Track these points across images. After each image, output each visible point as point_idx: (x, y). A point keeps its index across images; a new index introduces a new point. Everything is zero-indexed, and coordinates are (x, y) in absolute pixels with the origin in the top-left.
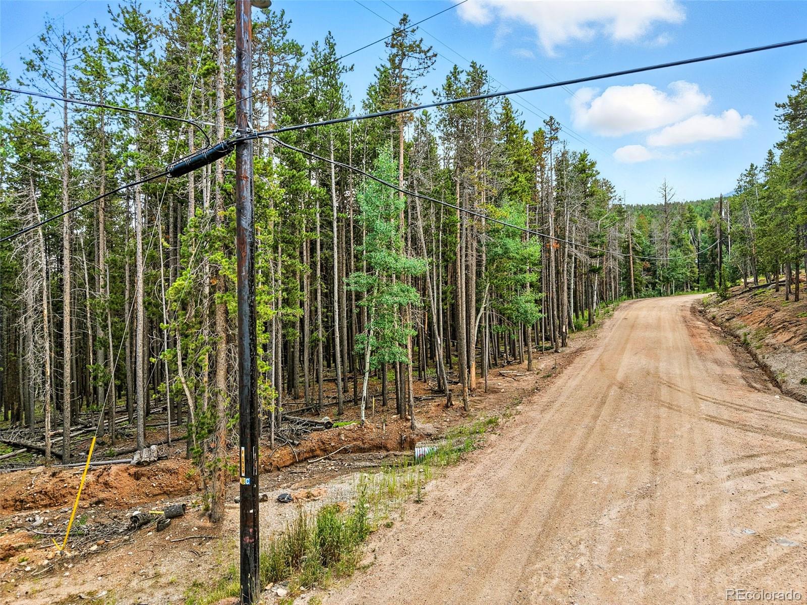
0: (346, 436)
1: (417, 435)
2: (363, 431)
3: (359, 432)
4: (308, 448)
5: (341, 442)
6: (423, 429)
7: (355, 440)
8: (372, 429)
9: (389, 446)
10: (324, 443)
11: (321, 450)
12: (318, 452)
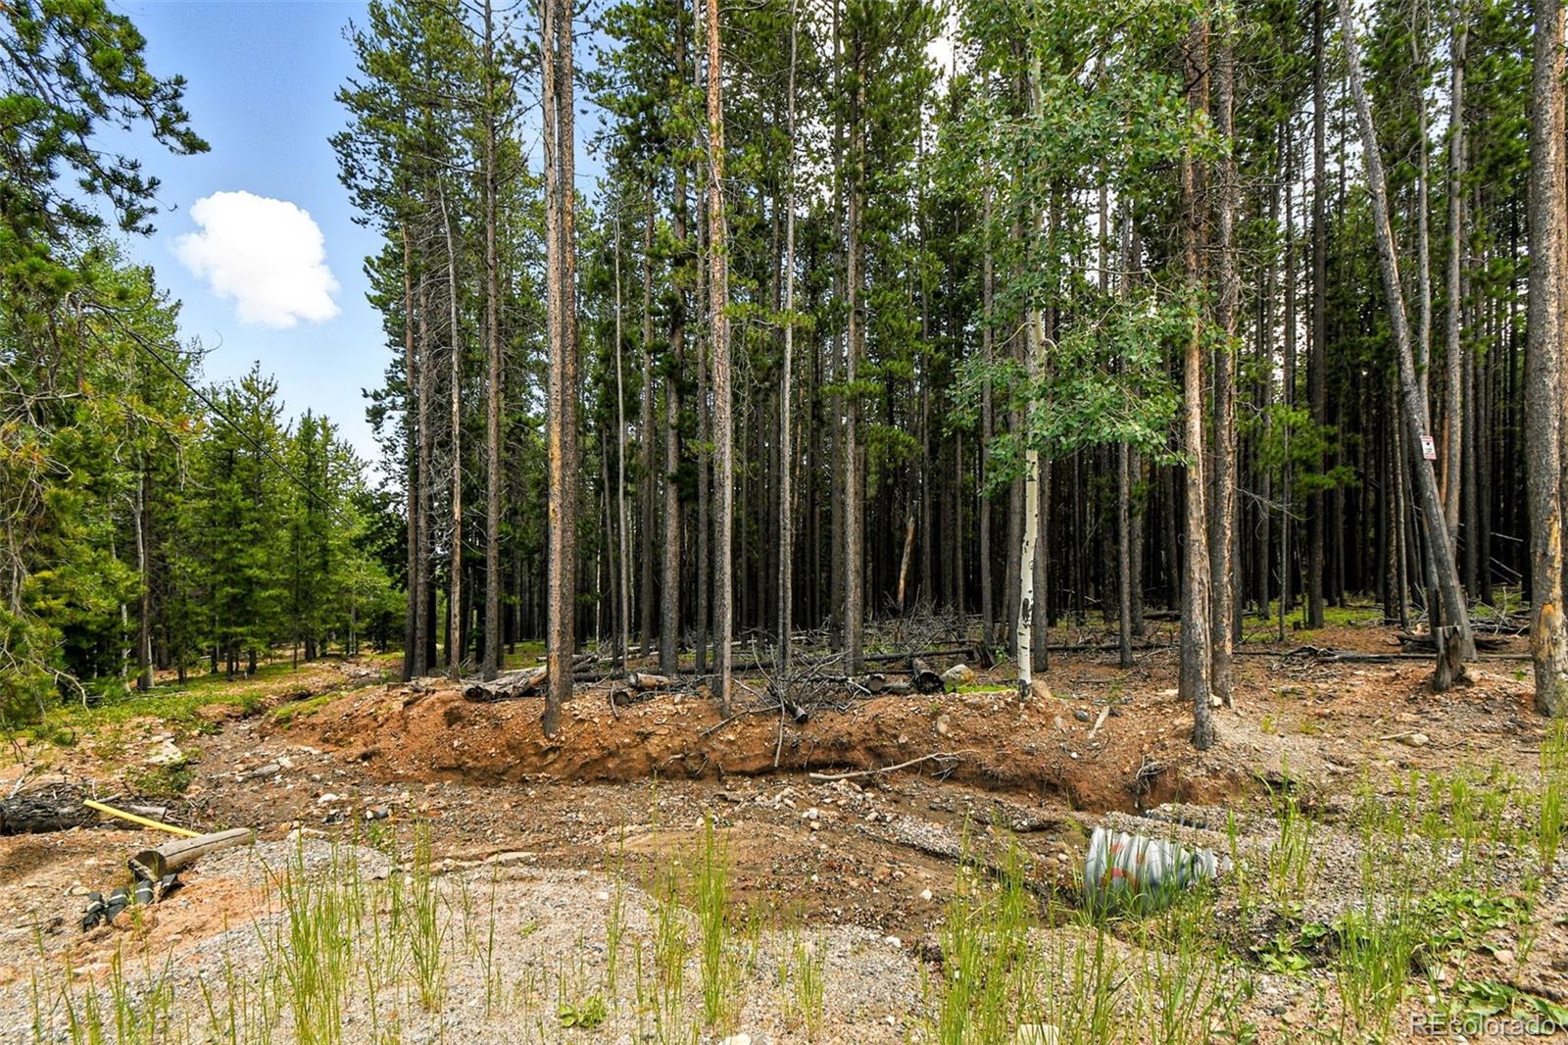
0: (954, 725)
1: (1214, 773)
2: (1016, 717)
3: (1003, 720)
4: (831, 736)
5: (933, 739)
6: (1254, 754)
7: (979, 740)
8: (1049, 717)
9: (1084, 788)
10: (879, 732)
11: (869, 749)
12: (858, 755)
